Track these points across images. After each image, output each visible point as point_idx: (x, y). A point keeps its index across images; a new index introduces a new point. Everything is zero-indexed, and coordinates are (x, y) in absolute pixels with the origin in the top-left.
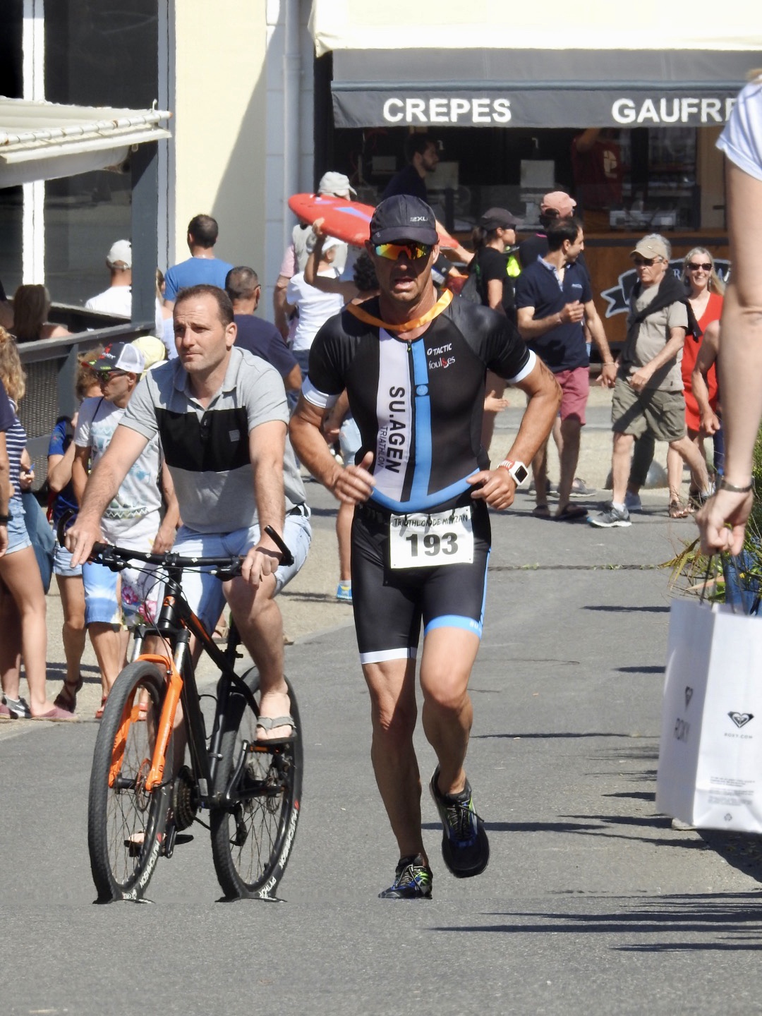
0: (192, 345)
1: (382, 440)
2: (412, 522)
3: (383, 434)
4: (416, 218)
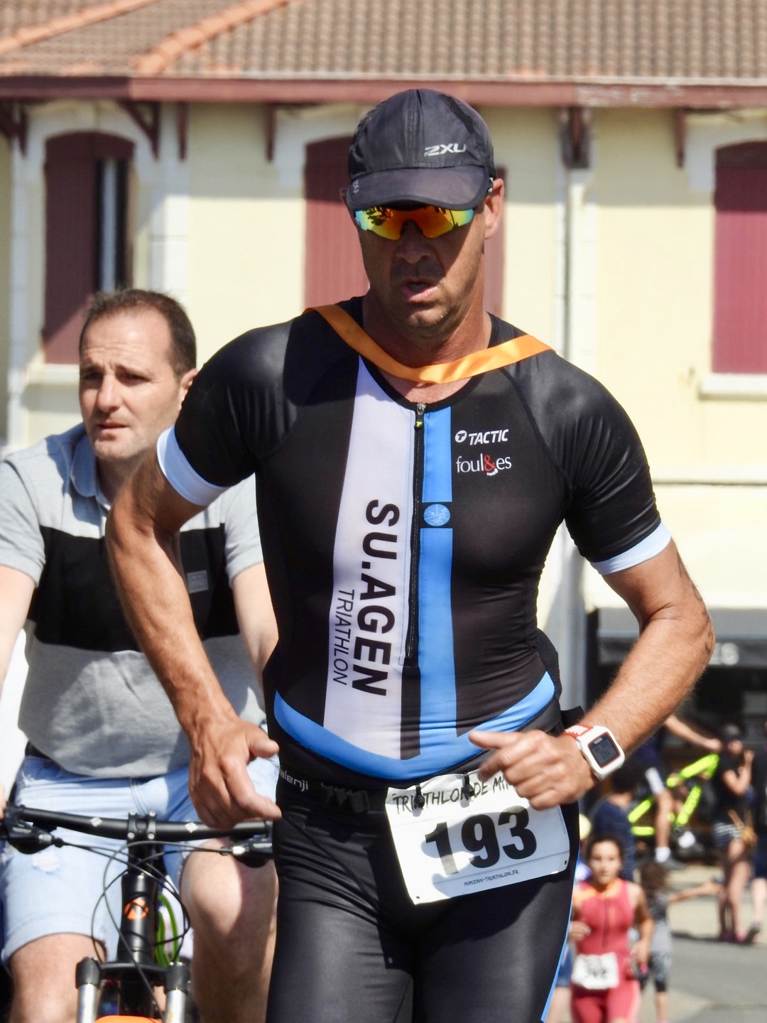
0: (114, 409)
1: (341, 619)
2: (430, 796)
3: (344, 606)
4: (437, 148)
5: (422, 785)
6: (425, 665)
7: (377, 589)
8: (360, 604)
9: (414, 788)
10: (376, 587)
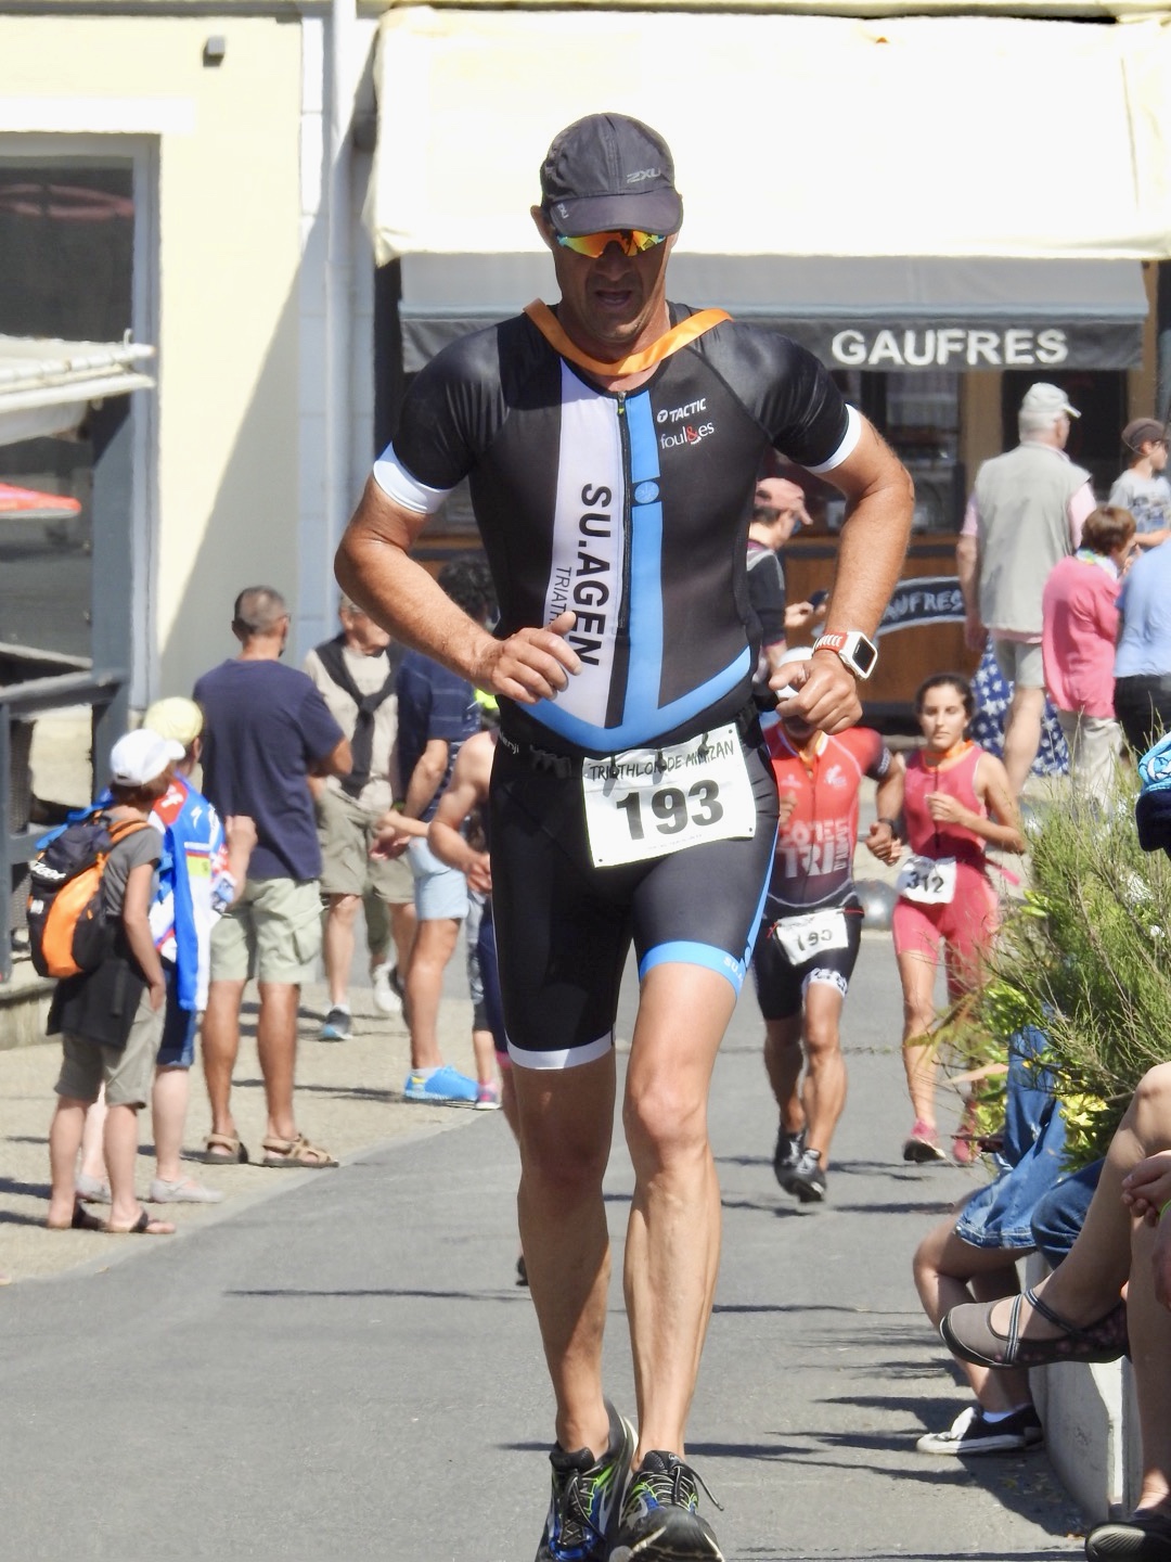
1: (558, 595)
2: (625, 768)
3: (562, 583)
4: (637, 174)
5: (617, 757)
6: (636, 634)
7: (592, 566)
8: (577, 580)
9: (609, 759)
10: (591, 564)
